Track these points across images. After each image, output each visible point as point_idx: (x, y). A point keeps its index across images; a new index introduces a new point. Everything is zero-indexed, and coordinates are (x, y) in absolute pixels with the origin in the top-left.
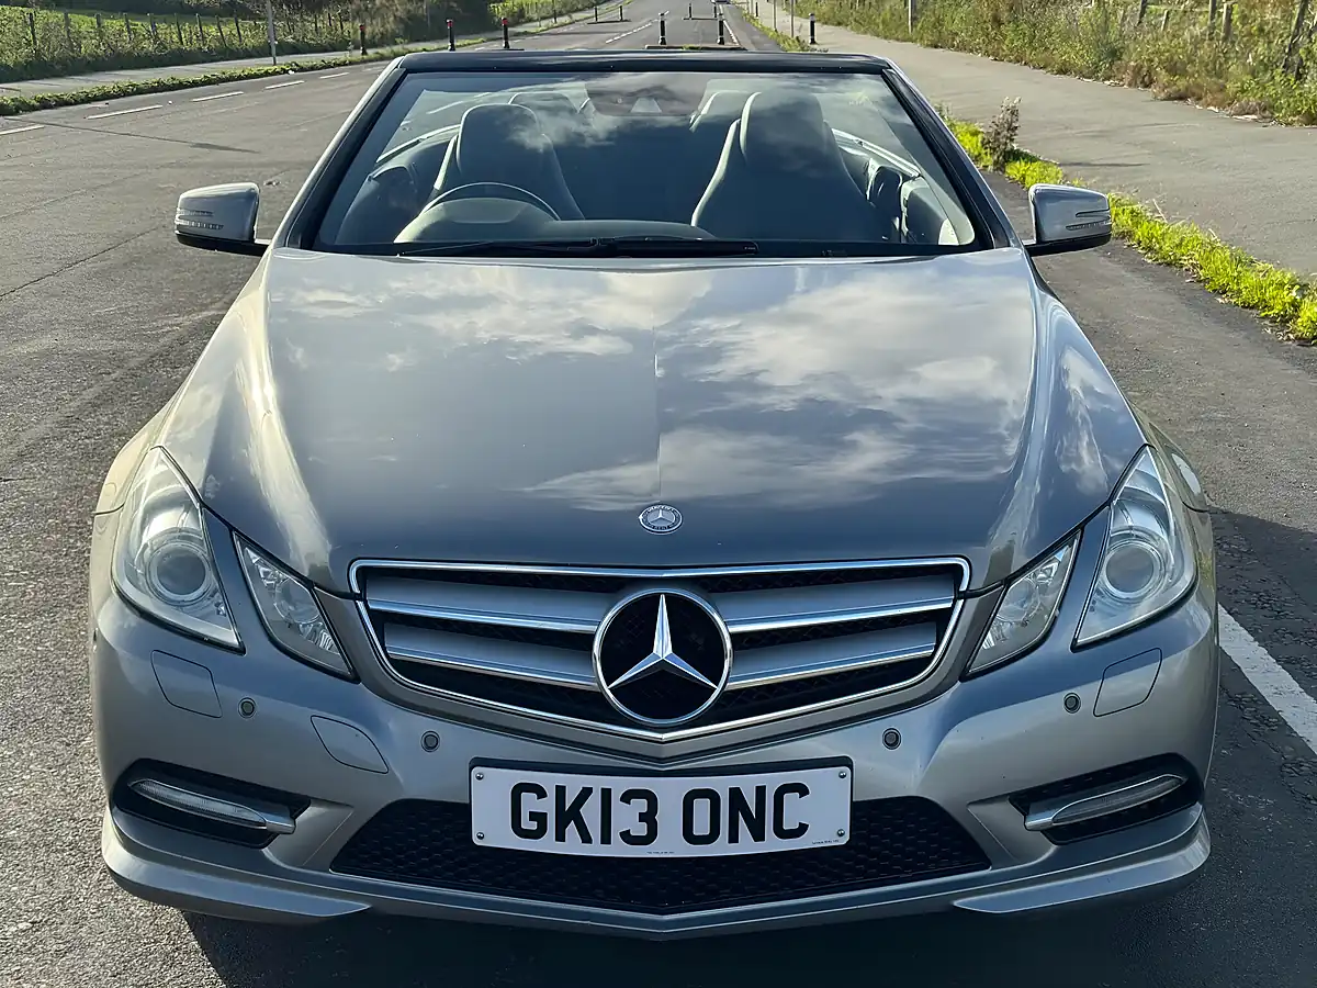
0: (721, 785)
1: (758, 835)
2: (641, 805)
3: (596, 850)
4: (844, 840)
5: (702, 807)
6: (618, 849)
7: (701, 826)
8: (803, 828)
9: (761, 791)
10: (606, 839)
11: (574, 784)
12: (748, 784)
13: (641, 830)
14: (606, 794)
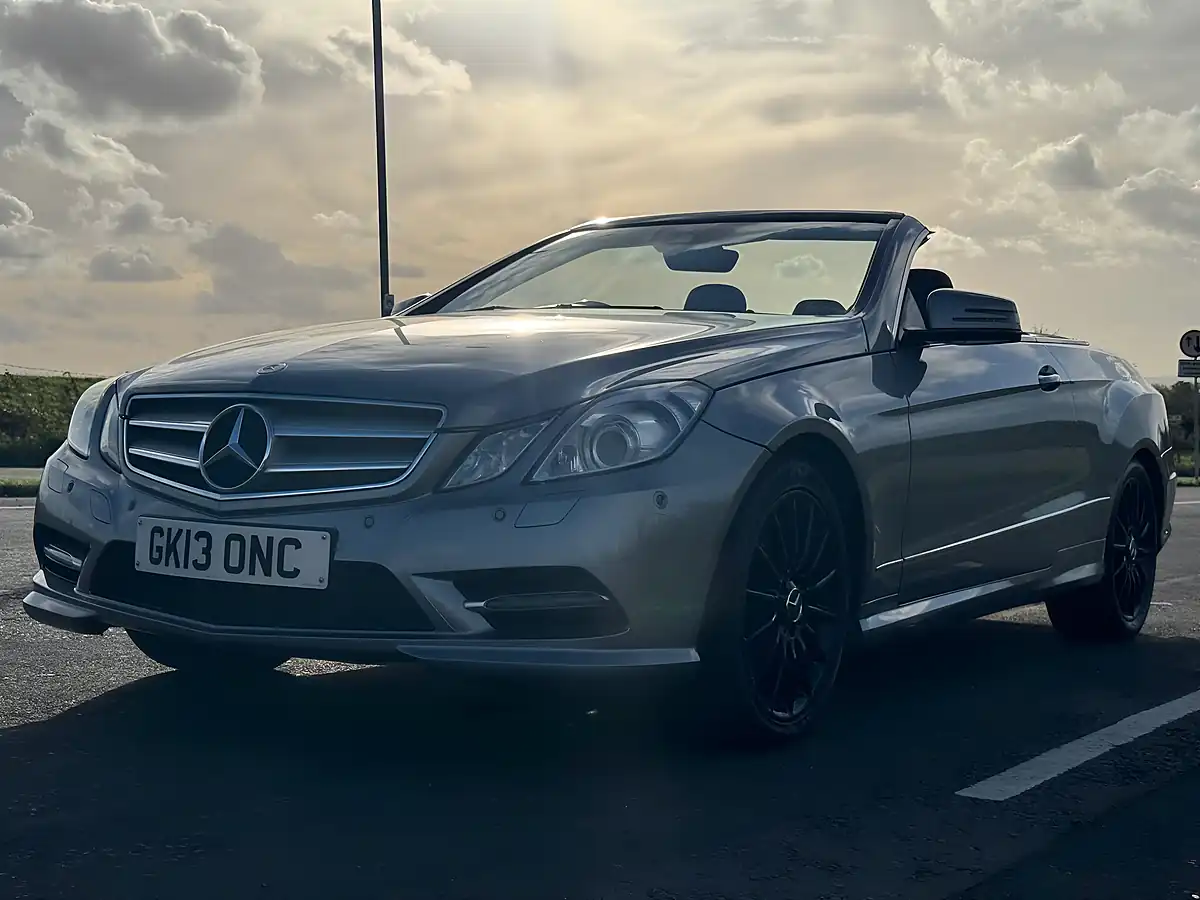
0: (247, 532)
1: (268, 573)
2: (203, 542)
3: (182, 573)
4: (324, 586)
5: (235, 545)
6: (191, 573)
7: (234, 562)
8: (297, 572)
9: (270, 540)
10: (186, 566)
11: (176, 525)
12: (263, 534)
13: (202, 560)
14: (189, 532)
